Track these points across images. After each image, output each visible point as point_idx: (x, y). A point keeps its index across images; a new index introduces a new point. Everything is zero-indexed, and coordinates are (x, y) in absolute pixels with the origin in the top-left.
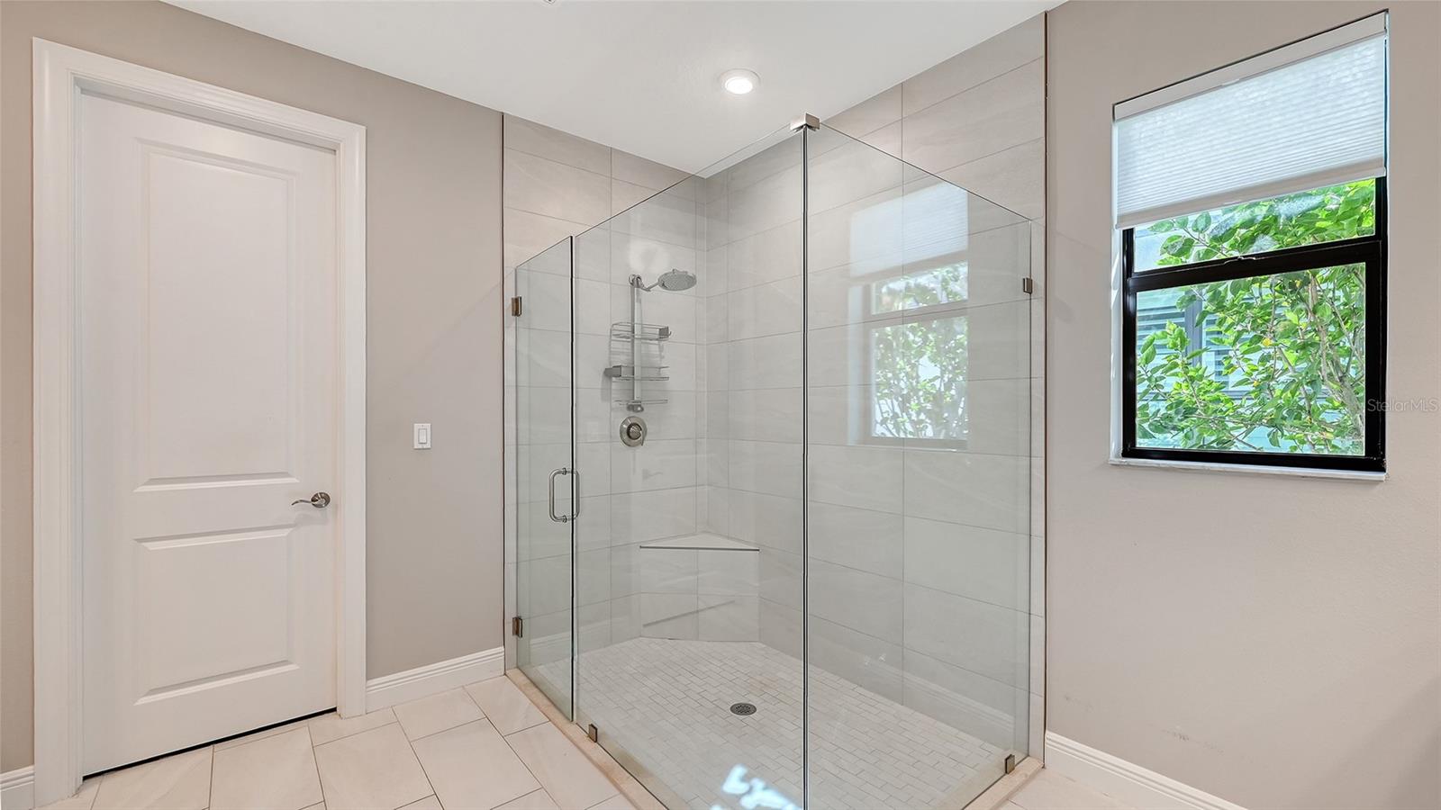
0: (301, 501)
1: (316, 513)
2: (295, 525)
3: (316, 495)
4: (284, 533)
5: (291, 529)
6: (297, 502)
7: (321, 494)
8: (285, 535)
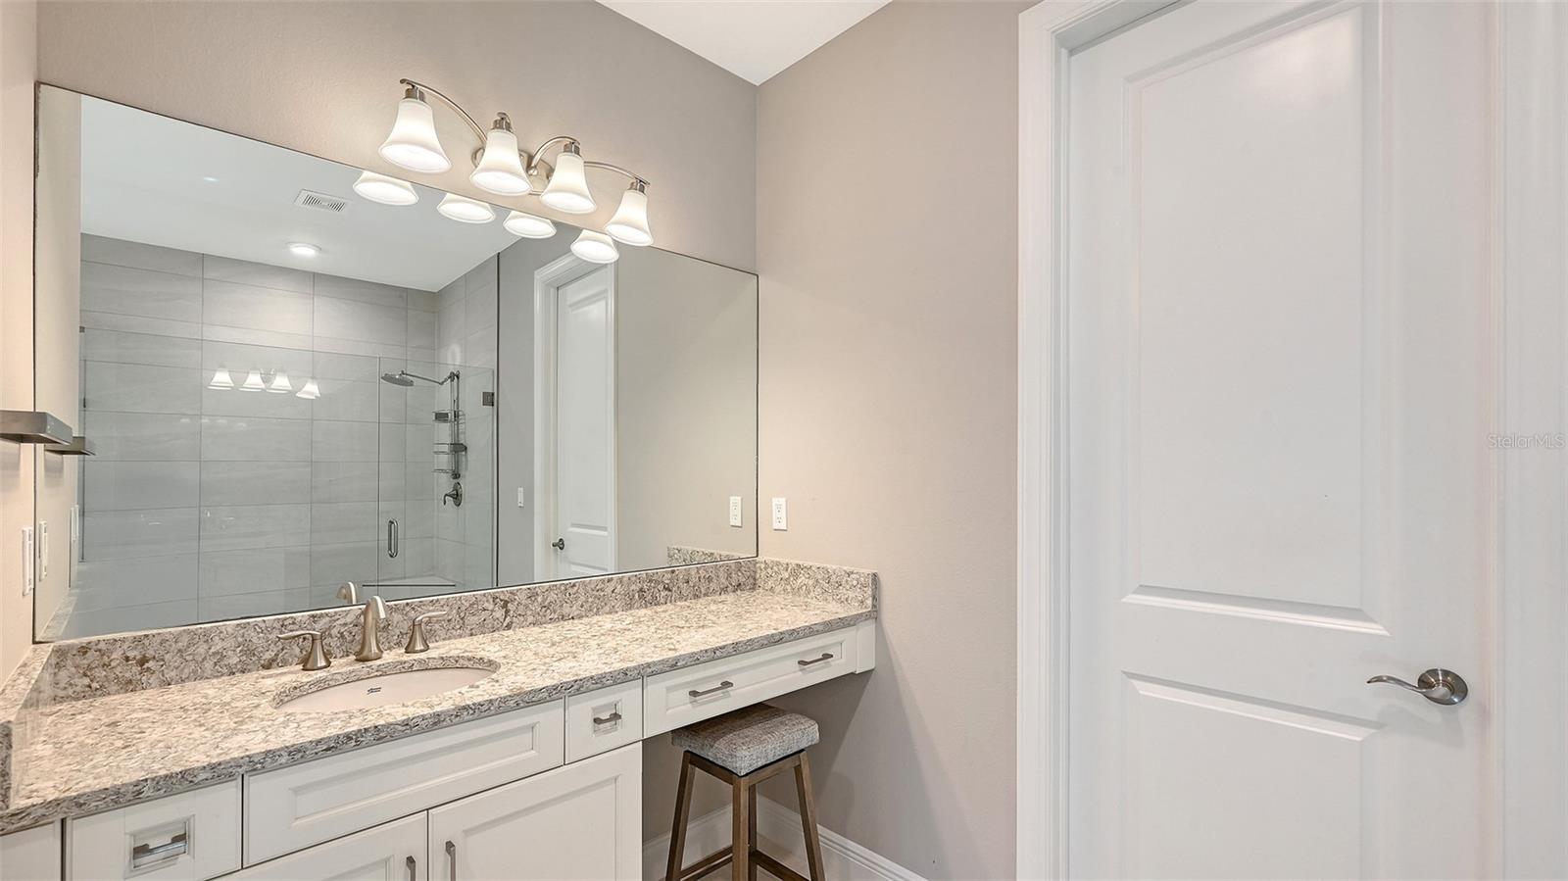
0: (1390, 679)
1: (1434, 714)
2: (1378, 725)
3: (1434, 672)
4: (1354, 735)
5: (1373, 731)
6: (1379, 679)
7: (1446, 673)
8: (1359, 739)
